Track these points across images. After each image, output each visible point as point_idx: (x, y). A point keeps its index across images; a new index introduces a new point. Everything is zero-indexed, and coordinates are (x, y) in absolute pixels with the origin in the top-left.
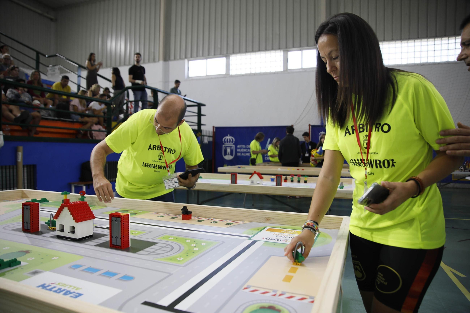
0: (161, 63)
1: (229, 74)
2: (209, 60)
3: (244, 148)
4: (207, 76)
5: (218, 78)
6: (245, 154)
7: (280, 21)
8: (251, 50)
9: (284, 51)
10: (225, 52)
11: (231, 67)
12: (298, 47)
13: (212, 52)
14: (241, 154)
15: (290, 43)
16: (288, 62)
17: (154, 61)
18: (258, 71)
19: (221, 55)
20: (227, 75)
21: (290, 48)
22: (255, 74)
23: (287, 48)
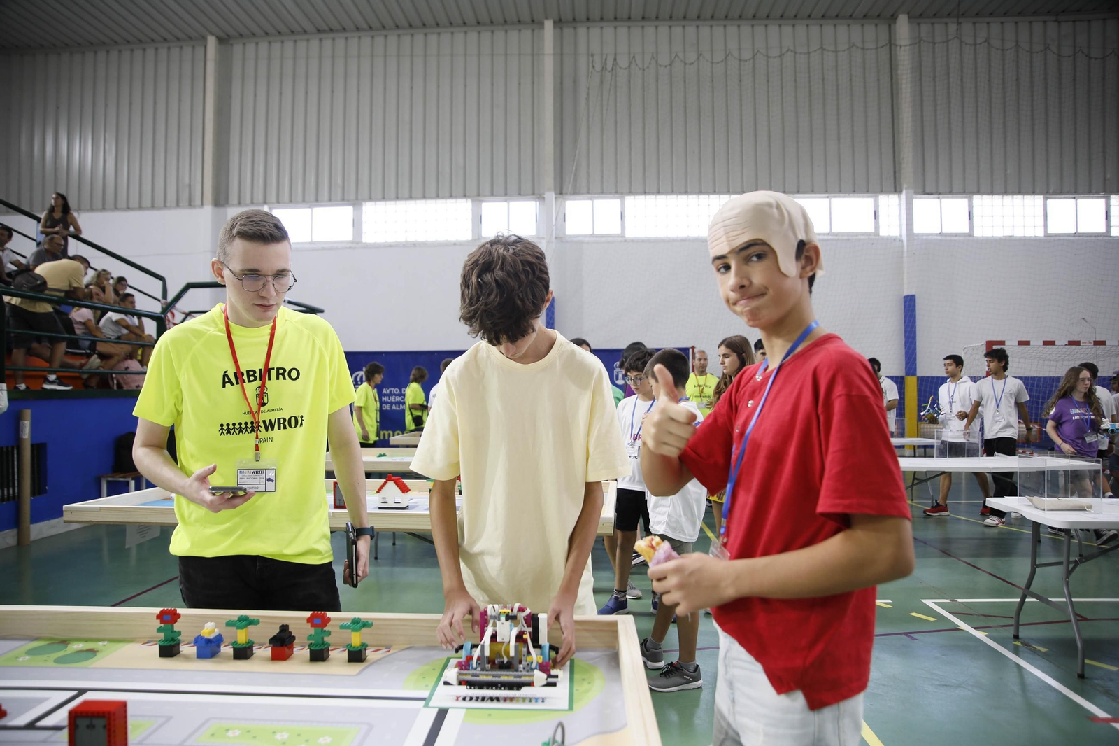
0: (208, 209)
1: (361, 242)
2: (319, 211)
3: (396, 395)
4: (312, 242)
5: (337, 248)
6: (399, 407)
7: (465, 141)
8: (407, 194)
9: (473, 201)
10: (353, 197)
11: (365, 228)
12: (500, 196)
13: (325, 193)
14: (391, 407)
15: (486, 187)
16: (481, 222)
17: (191, 204)
18: (421, 238)
19: (344, 200)
20: (356, 244)
21: (485, 196)
22: (415, 244)
23: (479, 195)
